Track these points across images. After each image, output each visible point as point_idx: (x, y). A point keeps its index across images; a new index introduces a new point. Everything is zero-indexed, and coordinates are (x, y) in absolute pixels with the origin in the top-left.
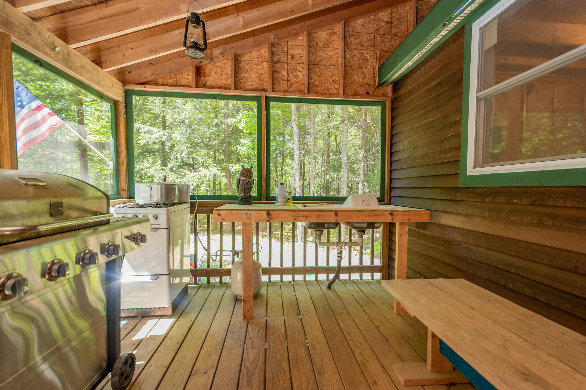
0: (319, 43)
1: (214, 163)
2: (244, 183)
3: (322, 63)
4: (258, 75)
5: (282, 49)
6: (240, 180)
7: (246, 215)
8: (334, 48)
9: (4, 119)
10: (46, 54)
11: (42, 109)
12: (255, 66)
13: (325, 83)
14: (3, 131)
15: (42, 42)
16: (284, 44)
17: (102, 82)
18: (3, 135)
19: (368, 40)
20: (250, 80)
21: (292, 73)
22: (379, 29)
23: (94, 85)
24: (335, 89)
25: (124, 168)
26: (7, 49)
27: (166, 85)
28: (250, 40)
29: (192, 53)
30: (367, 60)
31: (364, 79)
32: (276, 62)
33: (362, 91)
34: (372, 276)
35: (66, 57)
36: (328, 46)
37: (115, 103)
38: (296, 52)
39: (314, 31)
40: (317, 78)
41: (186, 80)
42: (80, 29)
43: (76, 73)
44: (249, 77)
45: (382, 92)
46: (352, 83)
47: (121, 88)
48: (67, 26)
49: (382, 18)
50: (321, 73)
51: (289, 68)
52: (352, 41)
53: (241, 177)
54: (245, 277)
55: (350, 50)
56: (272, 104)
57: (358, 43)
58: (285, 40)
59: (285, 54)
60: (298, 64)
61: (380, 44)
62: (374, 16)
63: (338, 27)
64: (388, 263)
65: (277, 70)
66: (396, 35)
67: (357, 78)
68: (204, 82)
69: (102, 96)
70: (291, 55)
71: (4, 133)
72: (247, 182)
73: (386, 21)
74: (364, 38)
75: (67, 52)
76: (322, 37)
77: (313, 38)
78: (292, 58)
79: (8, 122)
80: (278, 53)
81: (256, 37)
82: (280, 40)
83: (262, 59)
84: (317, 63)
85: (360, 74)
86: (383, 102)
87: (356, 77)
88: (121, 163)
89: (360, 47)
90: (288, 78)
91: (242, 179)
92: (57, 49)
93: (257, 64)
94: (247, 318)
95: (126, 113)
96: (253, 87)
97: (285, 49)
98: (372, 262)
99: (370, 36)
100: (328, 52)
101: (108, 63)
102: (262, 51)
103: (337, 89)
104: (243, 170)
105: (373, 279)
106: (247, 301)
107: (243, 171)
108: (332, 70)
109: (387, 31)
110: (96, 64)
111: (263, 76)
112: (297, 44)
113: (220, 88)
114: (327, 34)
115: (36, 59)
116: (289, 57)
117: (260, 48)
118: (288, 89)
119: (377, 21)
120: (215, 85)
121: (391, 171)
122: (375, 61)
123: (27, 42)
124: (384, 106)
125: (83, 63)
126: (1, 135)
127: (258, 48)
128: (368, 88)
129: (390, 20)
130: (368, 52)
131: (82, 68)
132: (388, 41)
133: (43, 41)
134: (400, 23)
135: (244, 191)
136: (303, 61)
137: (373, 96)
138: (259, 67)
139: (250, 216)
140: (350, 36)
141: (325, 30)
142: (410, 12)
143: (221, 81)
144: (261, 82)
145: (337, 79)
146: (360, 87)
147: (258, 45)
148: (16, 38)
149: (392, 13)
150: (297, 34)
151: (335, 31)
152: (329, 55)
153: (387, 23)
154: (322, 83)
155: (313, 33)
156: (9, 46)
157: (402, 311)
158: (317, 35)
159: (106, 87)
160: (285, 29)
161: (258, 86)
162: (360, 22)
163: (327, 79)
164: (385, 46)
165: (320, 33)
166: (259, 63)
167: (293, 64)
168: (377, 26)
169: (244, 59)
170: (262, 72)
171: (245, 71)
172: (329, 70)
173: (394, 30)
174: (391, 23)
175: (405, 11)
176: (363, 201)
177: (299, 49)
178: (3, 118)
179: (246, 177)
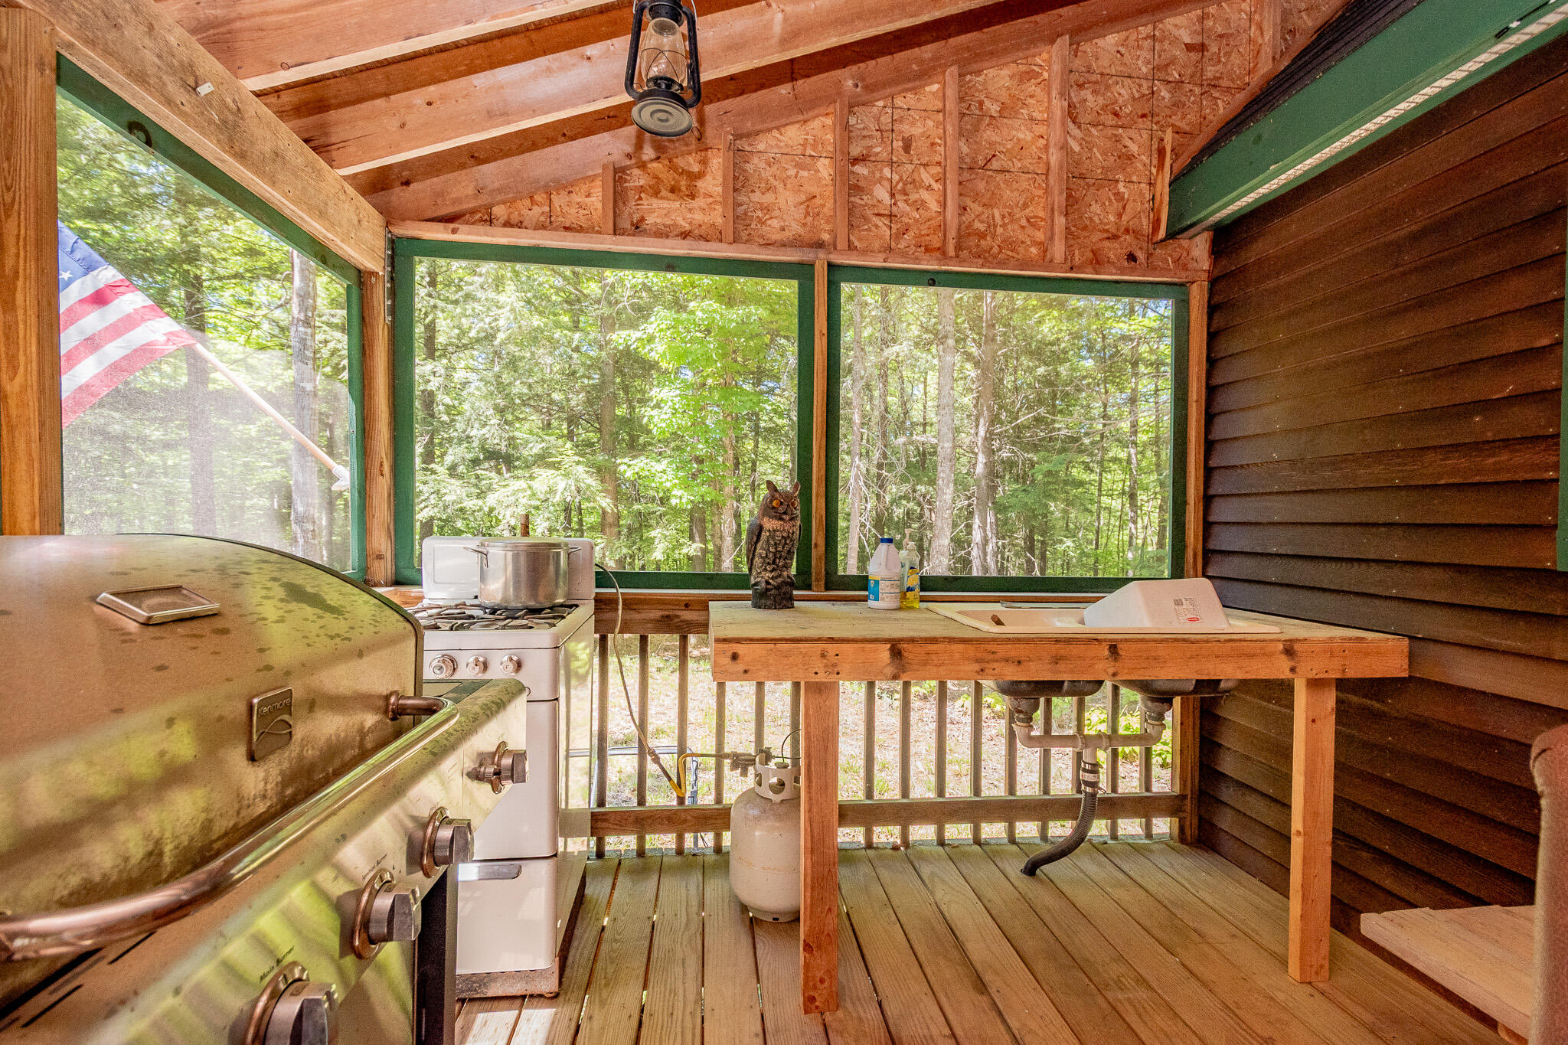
0: (987, 103)
1: (576, 454)
2: (773, 538)
3: (995, 164)
4: (803, 198)
5: (878, 120)
6: (761, 528)
7: (823, 656)
8: (1032, 119)
9: (21, 326)
10: (169, 102)
11: (123, 294)
12: (792, 172)
13: (1004, 225)
14: (16, 374)
15: (156, 60)
16: (881, 103)
17: (331, 211)
18: (12, 388)
19: (1134, 99)
20: (777, 213)
21: (906, 194)
22: (1167, 65)
23: (307, 218)
24: (1034, 243)
25: (382, 485)
26: (42, 72)
27: (520, 225)
28: (784, 92)
29: (652, 114)
30: (1130, 157)
31: (1120, 216)
32: (855, 161)
33: (1114, 251)
34: (1148, 827)
35: (231, 117)
36: (1015, 115)
37: (361, 279)
38: (917, 131)
39: (975, 67)
40: (980, 209)
41: (582, 212)
42: (280, 27)
43: (255, 173)
44: (774, 204)
45: (1176, 255)
46: (1085, 228)
47: (381, 231)
48: (233, 15)
49: (1176, 32)
50: (993, 193)
51: (896, 177)
52: (1085, 100)
53: (766, 519)
54: (813, 866)
55: (1079, 127)
56: (846, 288)
57: (1104, 107)
58: (889, 91)
59: (885, 134)
60: (925, 165)
61: (1169, 112)
62: (1150, 27)
63: (1045, 56)
64: (1197, 785)
65: (859, 184)
66: (1215, 86)
67: (1100, 212)
68: (636, 218)
69: (324, 256)
70: (903, 138)
71: (19, 379)
72: (785, 534)
73: (1188, 40)
74: (1123, 91)
75: (234, 101)
76: (997, 86)
77: (969, 88)
78: (907, 148)
79: (34, 340)
80: (865, 133)
81: (800, 82)
82: (873, 91)
83: (814, 147)
84: (981, 163)
85: (1110, 201)
86: (1182, 285)
87: (1096, 208)
88: (376, 471)
89: (1109, 119)
90: (895, 209)
91: (769, 524)
92: (204, 89)
93: (800, 166)
94: (817, 1007)
95: (393, 311)
96: (788, 234)
97: (886, 119)
98: (1147, 784)
99: (1140, 86)
100: (1014, 133)
101: (352, 149)
102: (816, 124)
103: (1042, 243)
104: (773, 498)
105: (1149, 835)
106: (819, 947)
107: (771, 502)
108: (1025, 185)
109: (1190, 71)
110: (314, 149)
111: (818, 201)
112: (920, 106)
113: (685, 235)
114: (1011, 77)
115: (134, 119)
116: (898, 144)
117: (811, 114)
118: (893, 245)
119: (1161, 41)
120: (669, 226)
121: (1208, 500)
122: (1155, 162)
123: (108, 53)
124: (1183, 297)
125: (280, 143)
126: (8, 388)
127: (806, 116)
128: (1134, 242)
129: (1197, 40)
130: (1132, 133)
131: (274, 161)
132: (1193, 103)
133: (159, 57)
134: (1228, 49)
135: (774, 562)
136: (937, 158)
137: (1151, 268)
138: (805, 173)
139: (835, 660)
140: (1078, 85)
141: (1006, 64)
142: (1257, 17)
143: (689, 216)
144: (809, 219)
145: (1041, 214)
146: (1109, 238)
147: (802, 108)
148: (72, 35)
149: (1202, 19)
150: (925, 74)
151: (1036, 69)
152: (1019, 140)
153: (1189, 47)
154: (995, 226)
155: (971, 74)
156: (46, 60)
157: (1317, 973)
158: (980, 79)
159: (341, 226)
160: (888, 58)
161: (801, 231)
162: (1110, 41)
163: (1010, 214)
164: (1183, 118)
165: (991, 72)
166: (804, 160)
167: (910, 167)
168: (1160, 56)
169: (761, 147)
170: (814, 190)
171: (763, 185)
172: (1015, 186)
173: (1210, 71)
174: (1202, 48)
175: (1244, 16)
176: (1178, 603)
177: (928, 121)
178: (17, 323)
179: (781, 519)
